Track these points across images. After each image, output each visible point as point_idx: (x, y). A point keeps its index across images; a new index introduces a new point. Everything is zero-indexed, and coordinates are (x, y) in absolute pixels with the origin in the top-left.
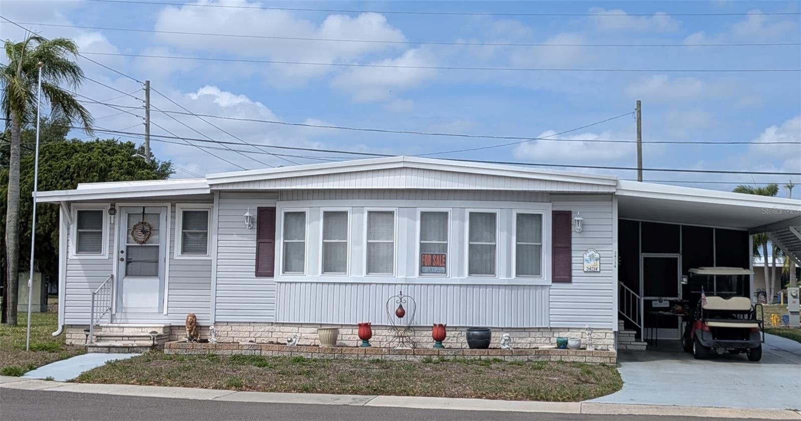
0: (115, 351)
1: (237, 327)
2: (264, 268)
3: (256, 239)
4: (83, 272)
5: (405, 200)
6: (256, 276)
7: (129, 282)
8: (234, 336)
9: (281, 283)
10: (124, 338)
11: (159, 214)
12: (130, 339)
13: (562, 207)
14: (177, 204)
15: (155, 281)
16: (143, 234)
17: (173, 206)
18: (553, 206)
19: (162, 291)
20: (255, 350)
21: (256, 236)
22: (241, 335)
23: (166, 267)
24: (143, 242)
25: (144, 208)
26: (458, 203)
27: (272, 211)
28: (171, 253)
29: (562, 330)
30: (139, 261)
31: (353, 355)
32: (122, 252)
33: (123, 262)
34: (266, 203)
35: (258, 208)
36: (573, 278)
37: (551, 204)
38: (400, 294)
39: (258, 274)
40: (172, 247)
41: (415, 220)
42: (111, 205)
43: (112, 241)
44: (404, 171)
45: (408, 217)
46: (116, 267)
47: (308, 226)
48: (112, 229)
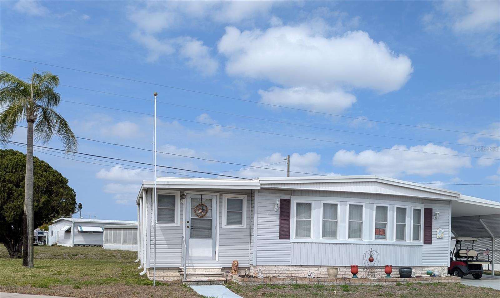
0: (202, 284)
1: (268, 268)
2: (284, 234)
3: (279, 217)
4: (162, 234)
5: (368, 199)
6: (280, 239)
7: (193, 241)
8: (266, 273)
9: (294, 243)
10: (202, 276)
11: (211, 200)
12: (206, 276)
13: (429, 206)
14: (223, 194)
15: (210, 241)
16: (203, 211)
17: (221, 195)
18: (425, 205)
19: (214, 246)
20: (293, 281)
21: (279, 216)
22: (271, 273)
23: (217, 232)
24: (202, 217)
25: (202, 195)
26: (392, 202)
27: (289, 201)
28: (221, 224)
29: (426, 267)
30: (199, 228)
31: (355, 283)
32: (188, 222)
33: (189, 229)
34: (285, 197)
35: (280, 199)
36: (432, 242)
37: (424, 204)
38: (370, 249)
39: (281, 238)
40: (221, 220)
41: (373, 210)
42: (181, 192)
43: (181, 215)
44: (373, 184)
45: (370, 209)
46: (185, 232)
47: (313, 211)
48: (182, 207)
